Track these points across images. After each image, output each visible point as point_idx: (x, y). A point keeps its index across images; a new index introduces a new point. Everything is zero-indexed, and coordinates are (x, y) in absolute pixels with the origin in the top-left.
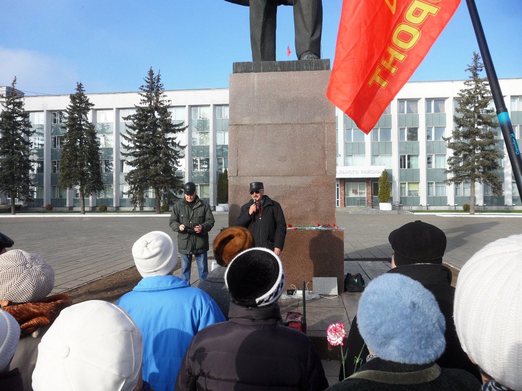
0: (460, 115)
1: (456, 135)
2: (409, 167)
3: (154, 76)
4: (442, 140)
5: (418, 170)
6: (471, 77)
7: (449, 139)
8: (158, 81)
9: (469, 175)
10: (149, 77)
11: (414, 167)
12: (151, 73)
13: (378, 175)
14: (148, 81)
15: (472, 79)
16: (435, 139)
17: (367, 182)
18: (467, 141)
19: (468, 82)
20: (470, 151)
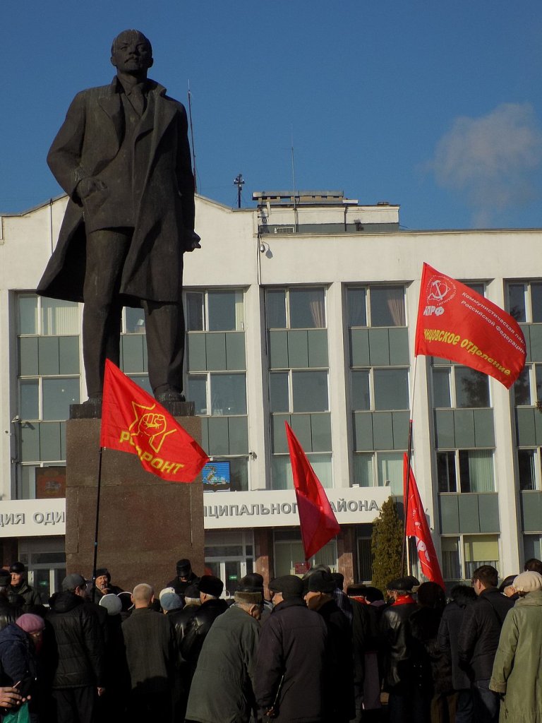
2: (466, 487)
5: (494, 497)
11: (481, 489)
13: (370, 517)
17: (339, 538)
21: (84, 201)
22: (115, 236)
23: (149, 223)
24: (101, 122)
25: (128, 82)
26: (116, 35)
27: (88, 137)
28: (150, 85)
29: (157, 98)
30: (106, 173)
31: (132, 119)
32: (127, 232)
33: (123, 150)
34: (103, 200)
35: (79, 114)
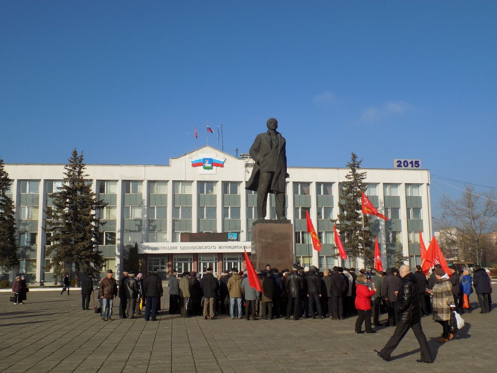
0: (344, 202)
1: (341, 217)
2: (303, 242)
3: (78, 156)
4: (330, 221)
5: (311, 245)
6: (350, 172)
7: (335, 221)
8: (81, 162)
9: (351, 251)
10: (73, 157)
11: (307, 243)
12: (75, 153)
14: (73, 160)
15: (351, 174)
16: (325, 218)
18: (349, 223)
19: (349, 176)
20: (352, 231)
21: (261, 164)
22: (269, 174)
23: (279, 171)
24: (265, 143)
25: (272, 132)
26: (268, 119)
27: (262, 147)
28: (277, 133)
29: (279, 137)
30: (266, 157)
31: (274, 142)
32: (272, 173)
33: (272, 151)
34: (266, 164)
35: (259, 140)
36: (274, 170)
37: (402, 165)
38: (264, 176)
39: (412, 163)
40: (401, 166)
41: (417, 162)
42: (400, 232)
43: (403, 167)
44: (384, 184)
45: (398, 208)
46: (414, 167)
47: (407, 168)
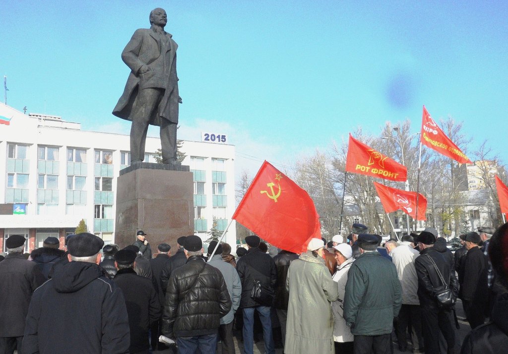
2: (103, 217)
11: (106, 217)
13: (76, 225)
17: (60, 232)
22: (156, 92)
29: (169, 39)
30: (153, 64)
31: (164, 44)
32: (162, 90)
33: (161, 56)
34: (153, 76)
36: (165, 86)
37: (210, 138)
38: (149, 95)
39: (219, 137)
40: (209, 140)
41: (223, 137)
42: (204, 207)
43: (210, 141)
44: (191, 156)
45: (204, 183)
46: (221, 142)
47: (213, 142)
